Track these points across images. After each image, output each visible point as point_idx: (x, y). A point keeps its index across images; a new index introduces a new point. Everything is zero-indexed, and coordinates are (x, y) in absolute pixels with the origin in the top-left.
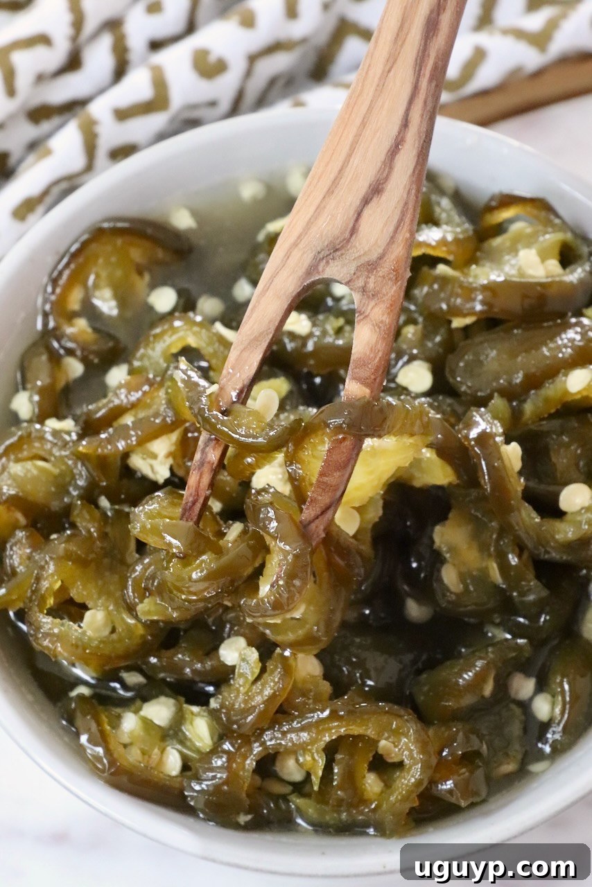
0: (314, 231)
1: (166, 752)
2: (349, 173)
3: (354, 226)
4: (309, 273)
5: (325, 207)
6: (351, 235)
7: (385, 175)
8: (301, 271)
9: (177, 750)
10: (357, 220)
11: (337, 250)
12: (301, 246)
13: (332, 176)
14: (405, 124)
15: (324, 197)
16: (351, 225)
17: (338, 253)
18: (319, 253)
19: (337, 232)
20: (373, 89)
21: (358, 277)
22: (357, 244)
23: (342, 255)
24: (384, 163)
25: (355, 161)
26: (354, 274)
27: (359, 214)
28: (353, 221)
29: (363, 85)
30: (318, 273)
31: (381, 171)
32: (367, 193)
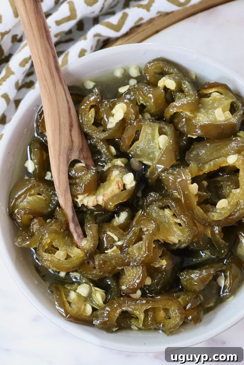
0: (62, 147)
1: (86, 306)
2: (62, 125)
3: (72, 140)
4: (68, 161)
5: (61, 138)
6: (72, 143)
7: (71, 120)
8: (66, 162)
9: (91, 305)
10: (71, 138)
11: (71, 150)
12: (61, 154)
13: (58, 128)
14: (68, 102)
15: (60, 136)
16: (71, 140)
17: (72, 151)
18: (67, 153)
19: (68, 144)
20: (55, 95)
21: (81, 155)
22: (75, 145)
23: (73, 150)
24: (69, 116)
25: (62, 120)
26: (79, 154)
27: (71, 136)
28: (70, 138)
29: (51, 96)
30: (70, 160)
31: (70, 120)
32: (70, 128)
